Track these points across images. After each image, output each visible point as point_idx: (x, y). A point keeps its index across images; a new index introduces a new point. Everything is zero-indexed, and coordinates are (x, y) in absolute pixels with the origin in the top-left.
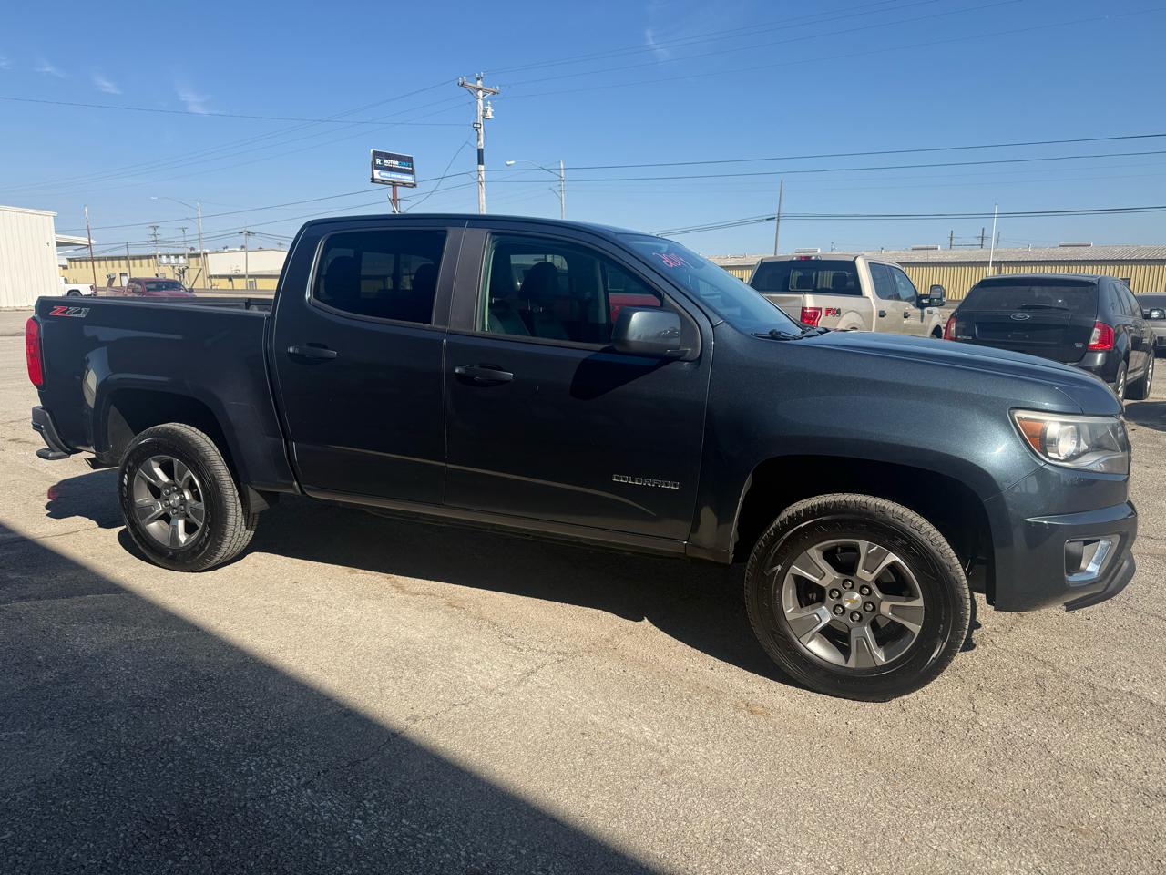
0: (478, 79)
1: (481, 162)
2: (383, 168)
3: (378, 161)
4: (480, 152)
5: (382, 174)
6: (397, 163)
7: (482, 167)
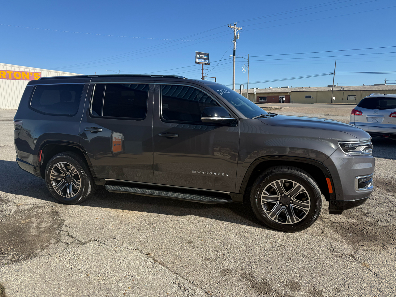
0: (235, 25)
1: (234, 55)
2: (199, 58)
3: (198, 56)
4: (234, 51)
5: (199, 60)
6: (204, 56)
7: (235, 57)
